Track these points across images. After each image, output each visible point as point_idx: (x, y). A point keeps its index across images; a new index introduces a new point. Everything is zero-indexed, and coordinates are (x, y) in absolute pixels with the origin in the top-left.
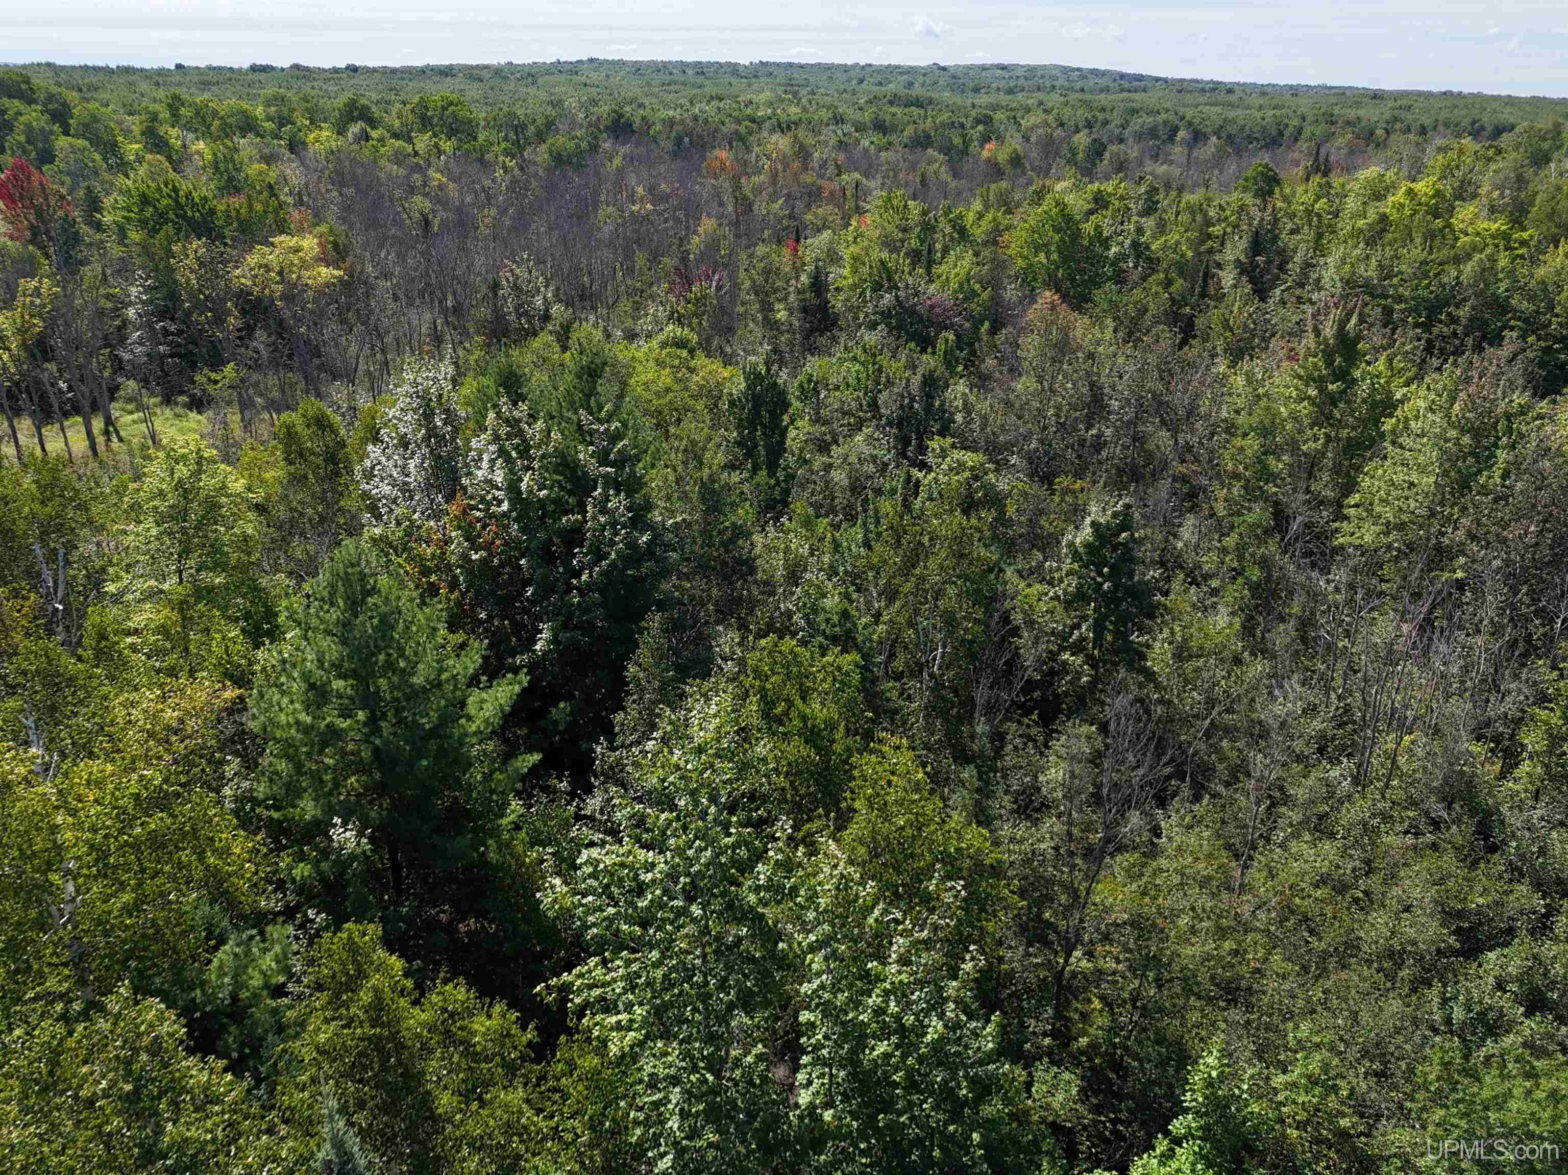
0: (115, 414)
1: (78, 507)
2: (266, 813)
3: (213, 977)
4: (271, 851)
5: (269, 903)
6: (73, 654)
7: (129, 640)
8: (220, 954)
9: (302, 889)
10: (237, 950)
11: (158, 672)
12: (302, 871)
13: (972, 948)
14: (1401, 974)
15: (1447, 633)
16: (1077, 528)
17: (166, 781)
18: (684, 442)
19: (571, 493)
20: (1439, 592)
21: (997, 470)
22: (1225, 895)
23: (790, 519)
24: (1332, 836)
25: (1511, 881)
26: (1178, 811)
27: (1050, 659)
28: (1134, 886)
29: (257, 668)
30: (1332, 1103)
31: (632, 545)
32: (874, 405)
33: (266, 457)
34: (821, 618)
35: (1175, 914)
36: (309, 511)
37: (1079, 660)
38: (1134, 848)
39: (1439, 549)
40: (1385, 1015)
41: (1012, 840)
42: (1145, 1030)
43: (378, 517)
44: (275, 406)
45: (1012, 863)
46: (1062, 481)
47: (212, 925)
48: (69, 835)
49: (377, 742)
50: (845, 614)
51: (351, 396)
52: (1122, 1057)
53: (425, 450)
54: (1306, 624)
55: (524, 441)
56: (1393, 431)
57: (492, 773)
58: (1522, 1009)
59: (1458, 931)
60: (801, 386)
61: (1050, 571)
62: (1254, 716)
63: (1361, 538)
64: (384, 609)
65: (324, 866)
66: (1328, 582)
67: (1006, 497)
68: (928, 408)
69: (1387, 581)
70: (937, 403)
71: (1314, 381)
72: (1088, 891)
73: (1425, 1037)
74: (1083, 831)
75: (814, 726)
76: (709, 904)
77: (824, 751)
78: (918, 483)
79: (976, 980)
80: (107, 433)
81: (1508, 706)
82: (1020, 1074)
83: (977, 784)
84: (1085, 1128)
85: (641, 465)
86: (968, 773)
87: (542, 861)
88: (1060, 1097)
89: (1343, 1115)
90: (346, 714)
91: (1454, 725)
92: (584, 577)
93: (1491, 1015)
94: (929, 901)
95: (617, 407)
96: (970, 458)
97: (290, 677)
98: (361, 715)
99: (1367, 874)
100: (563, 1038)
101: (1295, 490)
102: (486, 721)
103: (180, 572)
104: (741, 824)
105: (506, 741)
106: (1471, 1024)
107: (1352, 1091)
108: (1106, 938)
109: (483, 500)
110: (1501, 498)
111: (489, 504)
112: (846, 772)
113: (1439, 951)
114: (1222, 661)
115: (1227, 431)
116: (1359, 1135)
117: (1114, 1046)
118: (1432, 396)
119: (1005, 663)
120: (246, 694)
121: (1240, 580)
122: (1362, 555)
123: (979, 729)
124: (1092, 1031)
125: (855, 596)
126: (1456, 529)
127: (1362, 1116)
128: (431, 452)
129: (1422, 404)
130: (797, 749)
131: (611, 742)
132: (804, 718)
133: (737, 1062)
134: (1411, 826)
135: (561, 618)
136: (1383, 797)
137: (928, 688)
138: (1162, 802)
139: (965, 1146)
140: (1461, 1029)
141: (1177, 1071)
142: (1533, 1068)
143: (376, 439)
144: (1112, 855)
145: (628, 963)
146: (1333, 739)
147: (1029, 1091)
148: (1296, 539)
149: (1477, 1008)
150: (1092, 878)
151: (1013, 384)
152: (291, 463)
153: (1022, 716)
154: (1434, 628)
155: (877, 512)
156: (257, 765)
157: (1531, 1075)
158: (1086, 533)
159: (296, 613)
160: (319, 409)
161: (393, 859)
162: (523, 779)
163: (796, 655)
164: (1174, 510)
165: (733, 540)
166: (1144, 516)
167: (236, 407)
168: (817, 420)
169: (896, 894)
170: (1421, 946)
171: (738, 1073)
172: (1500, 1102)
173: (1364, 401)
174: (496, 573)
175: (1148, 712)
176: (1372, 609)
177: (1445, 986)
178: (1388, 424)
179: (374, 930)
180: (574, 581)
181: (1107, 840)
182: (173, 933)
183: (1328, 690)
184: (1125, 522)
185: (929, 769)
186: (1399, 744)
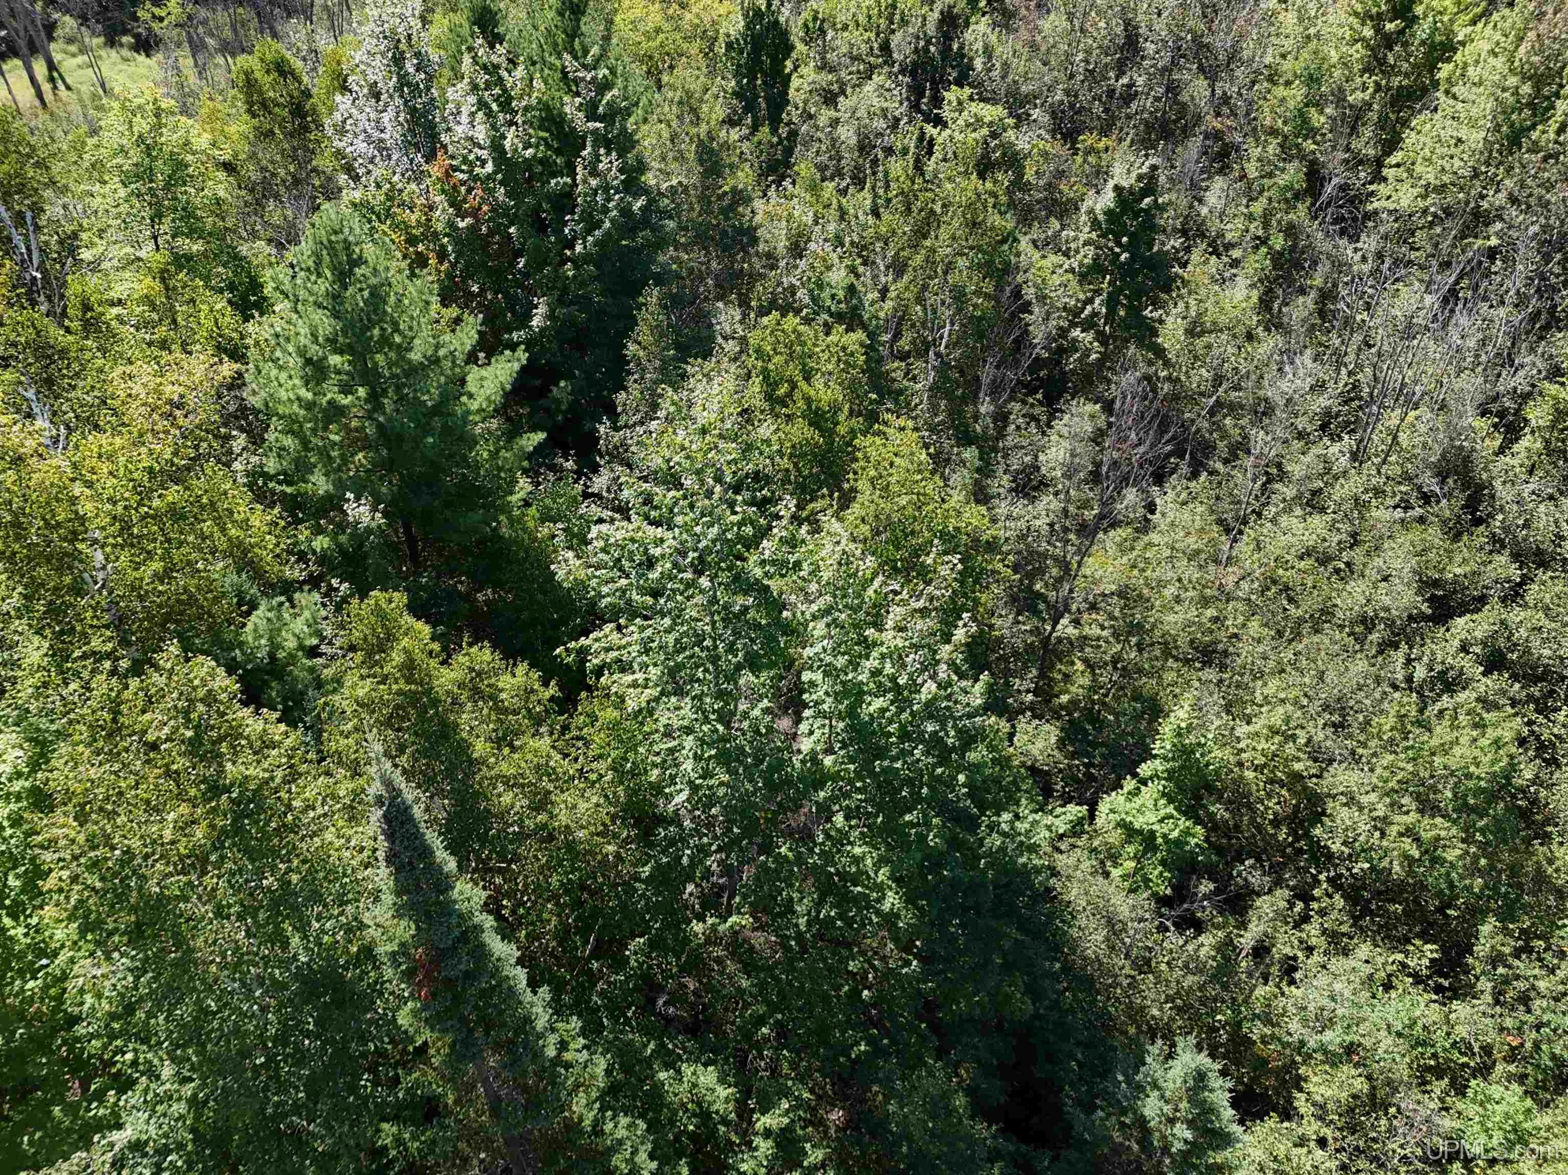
0: (57, 57)
1: (37, 165)
2: (279, 488)
3: (250, 639)
4: (289, 524)
5: (295, 573)
6: (61, 325)
7: (115, 311)
8: (253, 618)
9: (323, 559)
10: (269, 615)
11: (150, 344)
12: (321, 543)
13: (965, 615)
14: (1370, 637)
15: (1470, 305)
16: (1098, 192)
17: (175, 454)
18: (679, 93)
19: (558, 152)
20: (1469, 262)
21: (1017, 127)
22: (1212, 567)
23: (794, 183)
24: (1323, 510)
25: (1491, 552)
26: (1174, 488)
27: (1060, 336)
28: (1125, 559)
29: (249, 341)
30: (1290, 749)
31: (626, 211)
32: (885, 48)
33: (224, 108)
34: (826, 294)
35: (1161, 584)
36: (282, 172)
37: (1088, 337)
38: (1128, 524)
39: (1477, 214)
40: (1351, 674)
41: (1009, 517)
42: (1122, 688)
43: (356, 178)
44: (231, 48)
45: (1007, 539)
46: (1087, 140)
47: (241, 592)
48: (89, 506)
49: (381, 419)
50: (851, 290)
51: (310, 40)
52: (1099, 711)
53: (398, 101)
54: (1327, 296)
55: (505, 91)
56: (1449, 80)
57: (498, 451)
58: (1481, 669)
59: (1432, 600)
60: (806, 25)
61: (1067, 241)
62: (1261, 393)
63: (1398, 201)
64: (373, 281)
65: (343, 539)
66: (1356, 250)
67: (1025, 157)
68: (946, 50)
69: (1418, 249)
70: (955, 46)
71: (1371, 18)
72: (1080, 564)
73: (1385, 693)
74: (1078, 508)
75: (818, 408)
76: (716, 576)
77: (828, 433)
78: (931, 143)
79: (967, 644)
80: (52, 80)
81: (1519, 381)
82: (1004, 726)
83: (978, 463)
84: (1060, 771)
85: (632, 120)
86: (970, 454)
87: (554, 536)
88: (1040, 744)
89: (1299, 760)
90: (346, 389)
91: (1461, 400)
92: (579, 248)
93: (1451, 673)
94: (926, 575)
95: (604, 51)
96: (991, 112)
97: (285, 351)
98: (362, 392)
99: (1351, 547)
100: (584, 694)
101: (1334, 148)
102: (488, 399)
103: (155, 238)
104: (745, 502)
105: (509, 419)
106: (1431, 682)
107: (1309, 740)
108: (1093, 607)
109: (465, 160)
110: (1551, 156)
111: (471, 165)
112: (849, 454)
113: (1410, 617)
114: (1234, 336)
115: (1271, 79)
116: (1310, 777)
117: (1093, 702)
118: (1498, 36)
119: (1014, 341)
120: (244, 368)
121: (1264, 250)
122: (1396, 221)
123: (983, 410)
124: (1073, 689)
125: (861, 269)
126: (1497, 191)
127: (1316, 760)
128: (406, 103)
129: (1486, 46)
130: (801, 431)
131: (614, 422)
132: (808, 400)
133: (745, 715)
134: (1402, 500)
135: (556, 293)
136: (1379, 472)
137: (934, 367)
138: (1159, 479)
139: (951, 783)
140: (1421, 687)
141: (1150, 722)
142: (1482, 719)
143: (345, 88)
144: (1106, 531)
145: (642, 629)
146: (1338, 415)
147: (1011, 740)
148: (1329, 204)
149: (1438, 668)
150: (1083, 553)
151: (1040, 23)
152: (254, 116)
153: (1026, 395)
154: (1458, 299)
155: (886, 173)
156: (263, 440)
157: (1480, 725)
158: (1106, 200)
159: (282, 283)
160: (277, 51)
161: (407, 531)
162: (529, 457)
163: (799, 335)
164: (1202, 172)
165: (732, 207)
166: (1170, 179)
167: (186, 49)
168: (824, 66)
169: (895, 569)
170: (1393, 612)
171: (745, 725)
172: (1445, 749)
173: (1423, 43)
174: (485, 242)
175: (1154, 390)
176: (1397, 280)
177: (1411, 648)
178: (1444, 71)
179: (400, 598)
180: (568, 253)
181: (1101, 517)
182: (206, 599)
183: (1340, 364)
184: (1149, 185)
185: (932, 450)
186: (1402, 420)
